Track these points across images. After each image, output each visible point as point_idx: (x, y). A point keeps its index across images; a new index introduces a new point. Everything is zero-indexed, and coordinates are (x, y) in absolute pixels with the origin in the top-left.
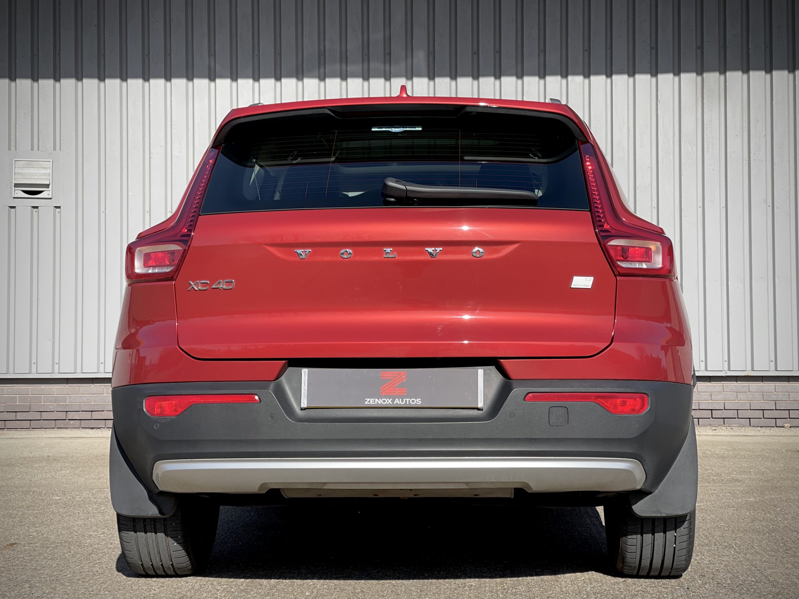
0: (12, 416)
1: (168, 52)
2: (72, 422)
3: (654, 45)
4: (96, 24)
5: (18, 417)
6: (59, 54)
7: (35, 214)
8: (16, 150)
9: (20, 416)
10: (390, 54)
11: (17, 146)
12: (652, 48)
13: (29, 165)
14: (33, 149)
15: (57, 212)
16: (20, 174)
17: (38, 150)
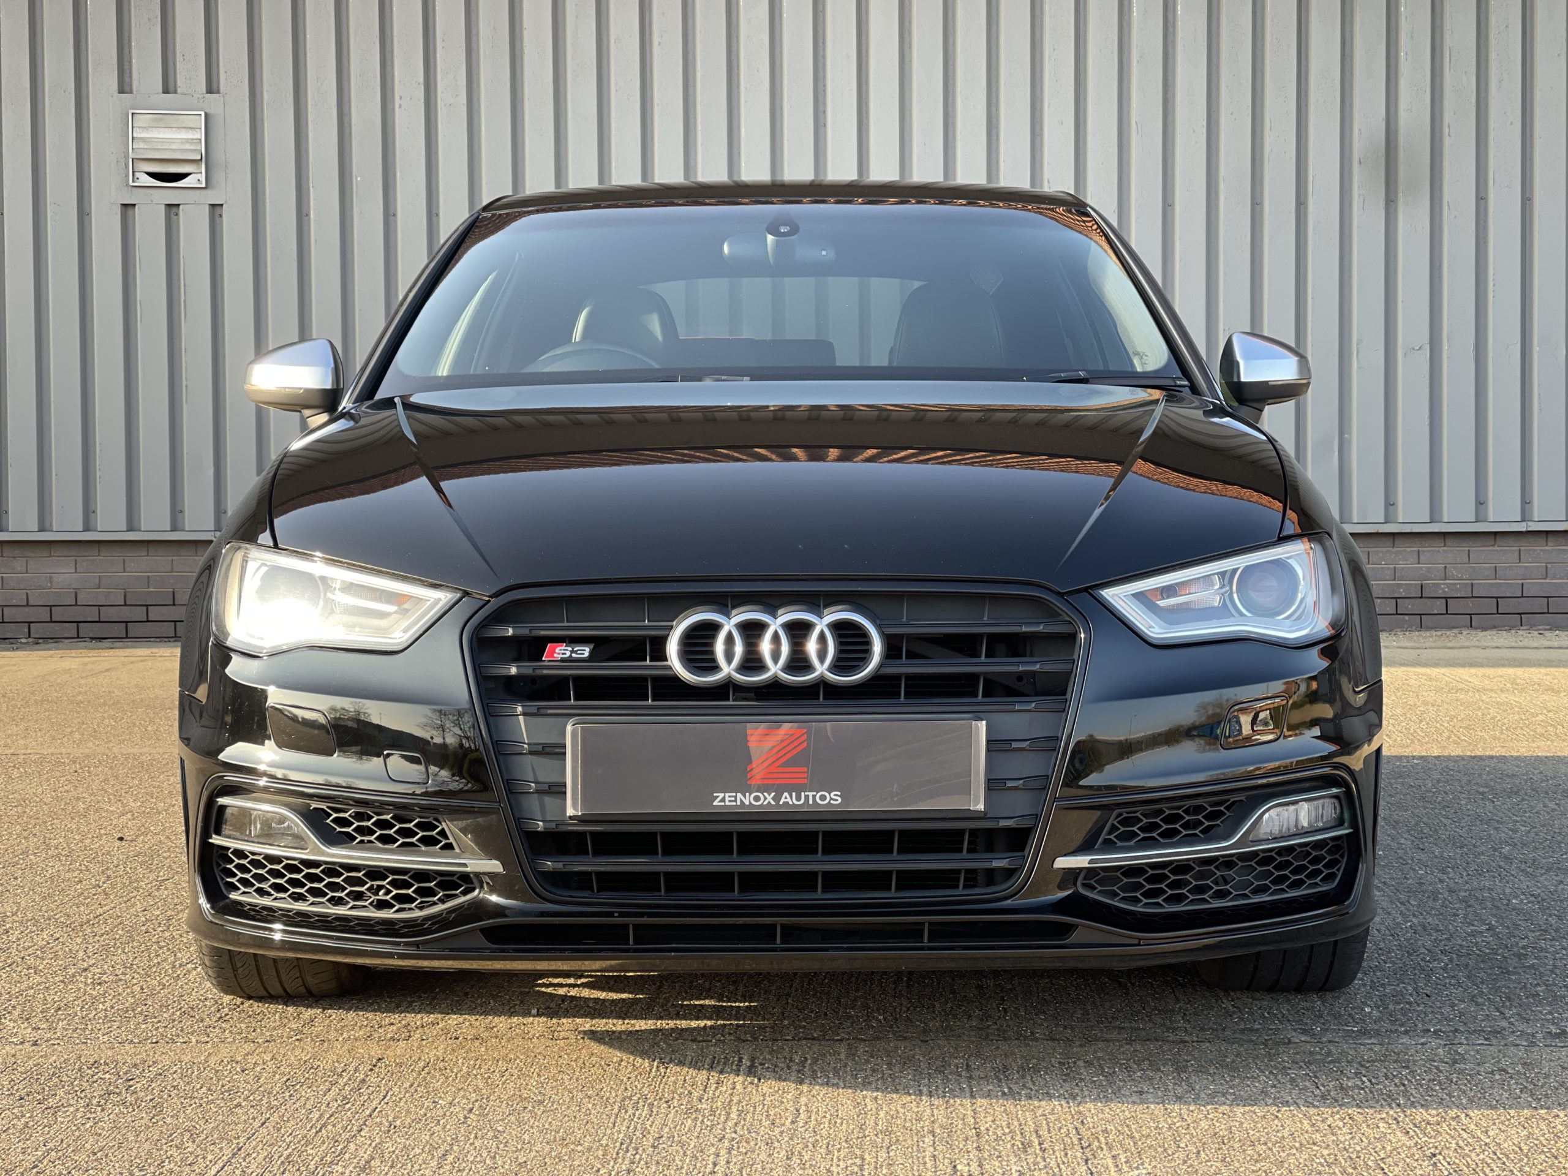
0: (139, 614)
5: (150, 614)
7: (174, 218)
8: (132, 92)
11: (136, 83)
13: (160, 121)
14: (166, 91)
15: (217, 216)
16: (144, 140)
17: (175, 92)
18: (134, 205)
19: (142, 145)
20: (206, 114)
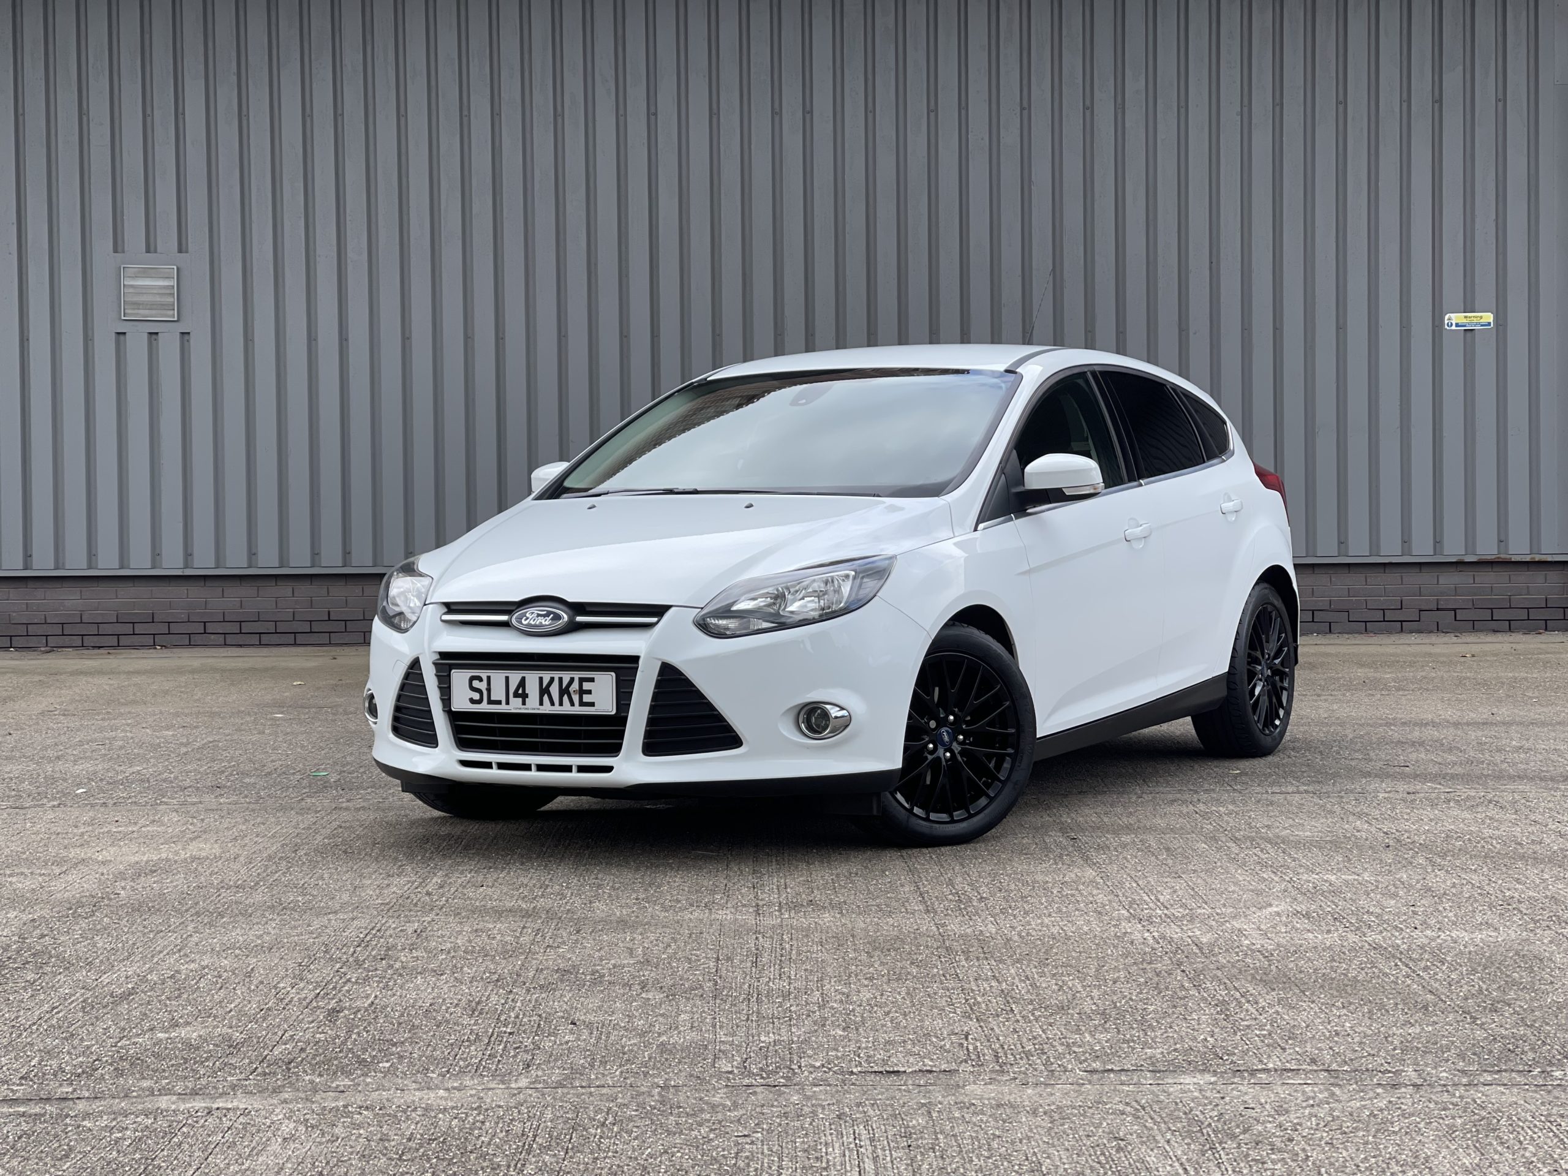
0: (128, 629)
1: (339, 112)
2: (213, 636)
3: (1025, 104)
4: (236, 71)
5: (136, 629)
6: (183, 114)
7: (155, 342)
8: (124, 253)
9: (139, 629)
10: (655, 114)
11: (126, 245)
12: (1022, 109)
13: (144, 273)
14: (148, 251)
15: (186, 341)
16: (132, 286)
17: (156, 252)
18: (125, 333)
19: (131, 290)
20: (178, 269)
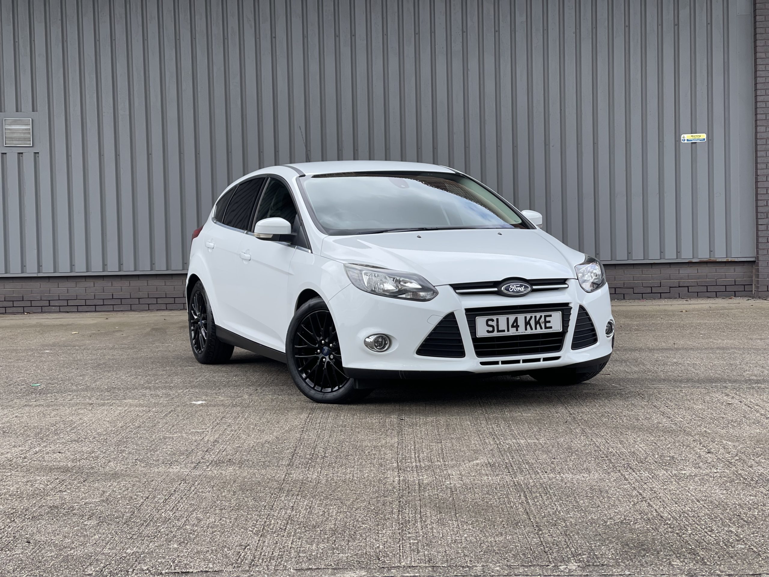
0: (10, 304)
1: (113, 38)
2: (53, 308)
3: (465, 30)
4: (60, 18)
5: (14, 304)
6: (34, 41)
7: (21, 158)
8: (5, 112)
9: (16, 304)
10: (275, 37)
11: (6, 109)
12: (463, 32)
13: (15, 123)
14: (17, 111)
15: (37, 157)
16: (9, 129)
17: (21, 112)
18: (6, 153)
19: (9, 131)
20: (32, 120)
